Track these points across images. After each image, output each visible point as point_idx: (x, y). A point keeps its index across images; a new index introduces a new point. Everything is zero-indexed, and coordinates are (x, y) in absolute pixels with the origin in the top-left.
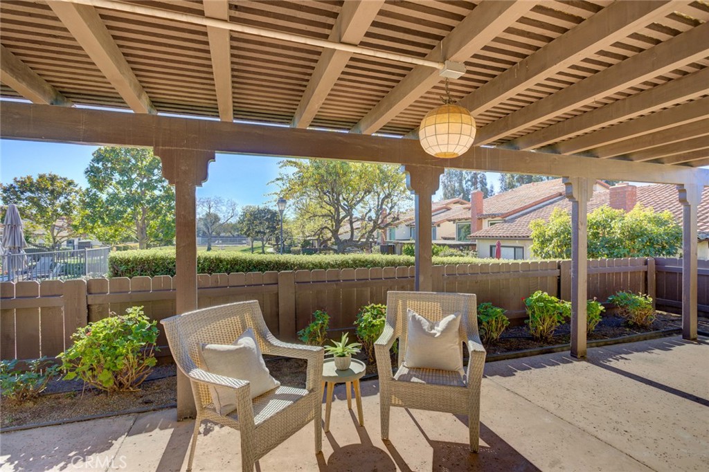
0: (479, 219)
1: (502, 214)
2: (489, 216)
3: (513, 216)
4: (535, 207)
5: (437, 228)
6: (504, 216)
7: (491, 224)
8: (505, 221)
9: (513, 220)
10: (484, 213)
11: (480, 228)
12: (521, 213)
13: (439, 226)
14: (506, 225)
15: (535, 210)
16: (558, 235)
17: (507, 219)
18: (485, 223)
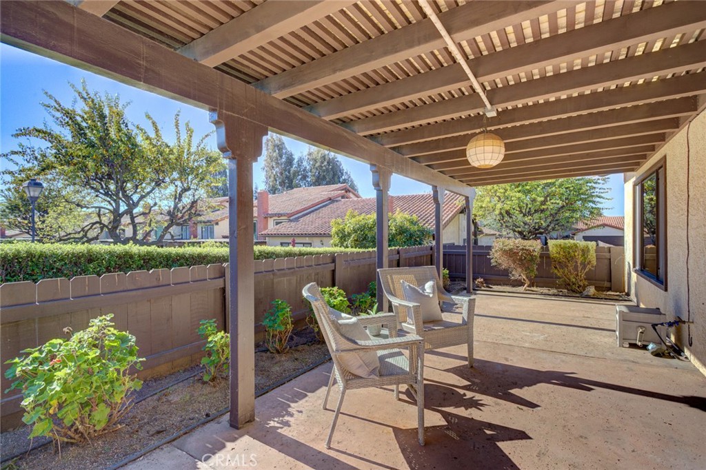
0: (265, 218)
1: (288, 214)
2: (275, 215)
3: (296, 216)
4: (312, 209)
5: (216, 227)
6: (290, 215)
7: (277, 223)
8: (291, 221)
9: (297, 220)
10: (270, 212)
11: (266, 227)
12: (302, 213)
13: (217, 224)
14: (293, 224)
15: (313, 211)
16: (355, 231)
17: (291, 218)
18: (271, 223)
